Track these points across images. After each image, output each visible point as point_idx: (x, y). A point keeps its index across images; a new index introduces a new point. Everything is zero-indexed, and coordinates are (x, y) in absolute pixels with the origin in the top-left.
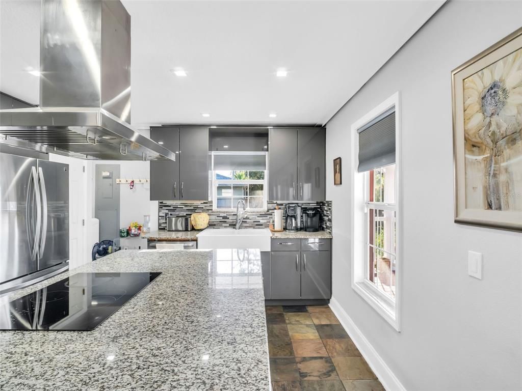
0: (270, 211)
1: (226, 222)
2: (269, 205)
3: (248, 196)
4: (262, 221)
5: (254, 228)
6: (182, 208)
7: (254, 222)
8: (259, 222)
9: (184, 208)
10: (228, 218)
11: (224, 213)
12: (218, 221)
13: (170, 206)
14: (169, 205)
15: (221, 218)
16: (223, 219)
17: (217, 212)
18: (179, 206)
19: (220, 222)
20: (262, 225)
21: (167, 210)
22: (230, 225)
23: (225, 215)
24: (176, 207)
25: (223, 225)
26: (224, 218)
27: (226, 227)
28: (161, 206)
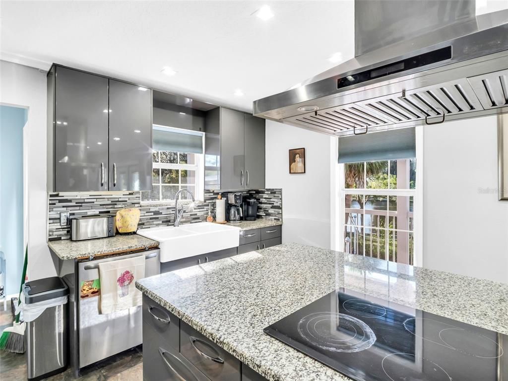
0: (207, 201)
1: (158, 218)
2: (206, 194)
3: (180, 185)
4: (199, 214)
5: (191, 223)
6: (93, 202)
7: (191, 215)
8: (196, 214)
9: (96, 203)
10: (161, 213)
11: (156, 206)
12: (147, 219)
13: (70, 201)
14: (69, 198)
15: (152, 214)
16: (154, 214)
17: (148, 206)
18: (86, 201)
19: (151, 219)
20: (198, 218)
21: (64, 207)
22: (163, 222)
23: (156, 209)
24: (83, 201)
25: (155, 223)
26: (156, 213)
27: (158, 225)
28: (53, 202)
